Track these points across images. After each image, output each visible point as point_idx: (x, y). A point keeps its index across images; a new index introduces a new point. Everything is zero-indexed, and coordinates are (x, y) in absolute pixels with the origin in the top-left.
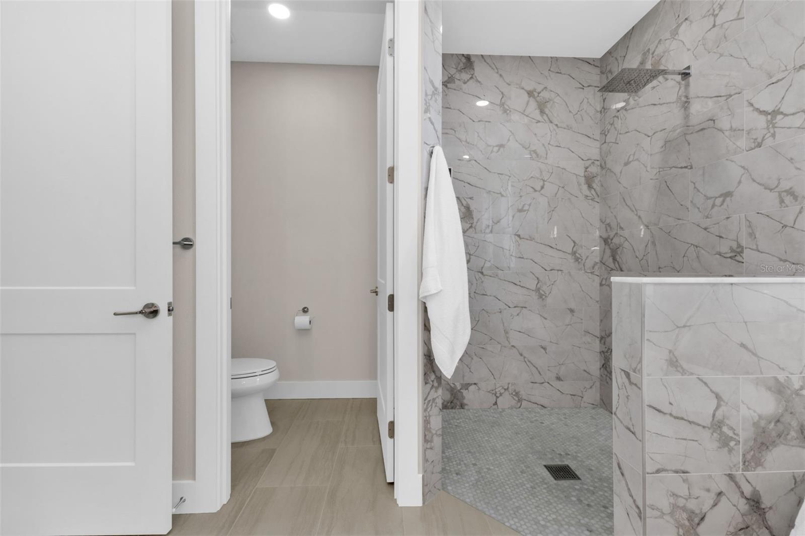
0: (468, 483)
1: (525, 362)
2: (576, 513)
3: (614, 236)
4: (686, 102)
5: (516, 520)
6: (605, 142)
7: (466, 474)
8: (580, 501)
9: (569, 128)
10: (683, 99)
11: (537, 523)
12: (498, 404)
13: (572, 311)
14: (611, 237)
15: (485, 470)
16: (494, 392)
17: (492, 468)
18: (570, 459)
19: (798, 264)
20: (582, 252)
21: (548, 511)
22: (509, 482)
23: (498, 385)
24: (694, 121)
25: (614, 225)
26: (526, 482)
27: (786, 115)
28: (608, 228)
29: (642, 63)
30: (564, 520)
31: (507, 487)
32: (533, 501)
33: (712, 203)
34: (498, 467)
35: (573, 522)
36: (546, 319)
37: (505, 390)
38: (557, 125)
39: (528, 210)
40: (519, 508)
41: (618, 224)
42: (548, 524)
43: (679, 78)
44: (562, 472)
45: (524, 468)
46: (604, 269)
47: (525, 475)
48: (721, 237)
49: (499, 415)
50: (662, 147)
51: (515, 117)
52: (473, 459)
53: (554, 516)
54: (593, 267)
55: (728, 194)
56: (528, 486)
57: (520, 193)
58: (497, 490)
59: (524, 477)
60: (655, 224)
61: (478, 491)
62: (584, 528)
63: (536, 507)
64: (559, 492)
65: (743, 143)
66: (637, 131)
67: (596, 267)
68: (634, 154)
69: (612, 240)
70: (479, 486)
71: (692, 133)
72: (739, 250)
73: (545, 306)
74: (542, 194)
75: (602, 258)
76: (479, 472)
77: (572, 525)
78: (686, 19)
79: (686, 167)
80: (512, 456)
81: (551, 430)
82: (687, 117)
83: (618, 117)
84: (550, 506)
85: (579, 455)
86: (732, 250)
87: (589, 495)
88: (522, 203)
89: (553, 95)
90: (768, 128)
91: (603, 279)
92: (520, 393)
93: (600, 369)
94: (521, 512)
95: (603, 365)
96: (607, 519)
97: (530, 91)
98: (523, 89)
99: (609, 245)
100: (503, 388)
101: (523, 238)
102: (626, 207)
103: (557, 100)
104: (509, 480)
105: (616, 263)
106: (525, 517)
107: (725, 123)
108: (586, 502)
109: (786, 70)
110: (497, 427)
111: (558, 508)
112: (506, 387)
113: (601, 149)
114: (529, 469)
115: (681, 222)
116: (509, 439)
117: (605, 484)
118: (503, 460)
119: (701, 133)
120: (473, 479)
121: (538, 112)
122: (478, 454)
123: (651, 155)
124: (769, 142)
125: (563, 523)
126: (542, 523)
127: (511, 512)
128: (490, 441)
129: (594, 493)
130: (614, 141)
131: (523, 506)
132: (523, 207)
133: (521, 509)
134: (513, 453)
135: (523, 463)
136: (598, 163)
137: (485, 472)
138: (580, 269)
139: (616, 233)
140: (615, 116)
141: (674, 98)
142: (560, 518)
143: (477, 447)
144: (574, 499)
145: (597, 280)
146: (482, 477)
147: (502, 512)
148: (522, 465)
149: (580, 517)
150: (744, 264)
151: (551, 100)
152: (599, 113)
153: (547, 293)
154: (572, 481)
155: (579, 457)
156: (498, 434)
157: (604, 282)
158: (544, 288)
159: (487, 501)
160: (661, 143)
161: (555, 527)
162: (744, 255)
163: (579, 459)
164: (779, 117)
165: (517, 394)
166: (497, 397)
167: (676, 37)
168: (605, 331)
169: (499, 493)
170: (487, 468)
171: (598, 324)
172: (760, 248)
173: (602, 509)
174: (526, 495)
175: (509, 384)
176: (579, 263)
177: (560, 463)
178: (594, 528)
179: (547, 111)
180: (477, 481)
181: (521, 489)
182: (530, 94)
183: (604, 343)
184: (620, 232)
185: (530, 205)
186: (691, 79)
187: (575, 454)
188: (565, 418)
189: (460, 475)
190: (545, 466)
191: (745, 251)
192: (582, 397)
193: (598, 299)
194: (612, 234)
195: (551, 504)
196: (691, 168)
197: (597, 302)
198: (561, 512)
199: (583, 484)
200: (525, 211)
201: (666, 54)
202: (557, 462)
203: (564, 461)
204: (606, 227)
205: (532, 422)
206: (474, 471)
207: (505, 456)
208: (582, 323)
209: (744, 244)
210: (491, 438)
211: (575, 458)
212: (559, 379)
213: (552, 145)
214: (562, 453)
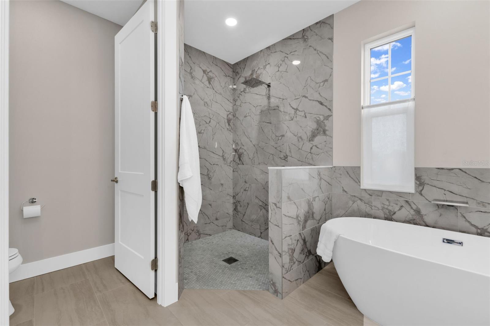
0: (193, 281)
1: (202, 213)
2: (244, 273)
3: (240, 149)
4: (269, 97)
5: (223, 286)
6: (235, 105)
7: (190, 278)
8: (242, 268)
9: (220, 94)
10: (268, 95)
11: (232, 284)
12: (189, 240)
13: (222, 185)
14: (238, 149)
15: (198, 272)
16: (187, 233)
17: (201, 270)
18: (231, 254)
19: (303, 162)
20: (226, 156)
21: (233, 277)
22: (212, 273)
23: (189, 229)
24: (272, 105)
25: (239, 143)
26: (219, 270)
27: (300, 111)
28: (237, 145)
29: (252, 74)
30: (240, 278)
31: (212, 275)
32: (226, 276)
33: (278, 138)
34: (203, 269)
35: (244, 277)
36: (211, 190)
37: (192, 231)
38: (216, 91)
39: (203, 133)
40: (222, 281)
41: (241, 143)
42: (236, 282)
43: (266, 86)
44: (231, 260)
45: (215, 265)
46: (234, 164)
47: (216, 267)
48: (281, 152)
49: (191, 245)
50: (260, 113)
51: (197, 82)
52: (189, 270)
53: (236, 278)
54: (230, 163)
55: (283, 136)
56: (220, 271)
57: (199, 123)
58: (208, 278)
59: (217, 268)
60: (257, 145)
61: (201, 283)
62: (249, 277)
63: (228, 278)
64: (233, 269)
65: (287, 118)
66: (250, 103)
67: (232, 163)
68: (249, 113)
69: (239, 150)
70: (200, 280)
71: (271, 110)
72: (286, 157)
73: (211, 183)
74: (209, 125)
75: (234, 159)
76: (196, 274)
77: (244, 278)
78: (269, 64)
79: (269, 123)
80: (207, 262)
81: (218, 244)
82: (269, 103)
83: (241, 95)
84: (233, 275)
85: (234, 251)
86: (284, 157)
87: (244, 265)
88: (201, 129)
89: (214, 76)
90: (295, 114)
91: (234, 169)
92: (200, 231)
93: (233, 211)
94: (223, 282)
95: (234, 209)
96: (254, 271)
97: (204, 70)
98: (201, 68)
99: (237, 153)
100: (191, 230)
101: (201, 148)
102: (245, 136)
103: (216, 78)
104: (211, 272)
105: (241, 161)
106: (226, 283)
107: (282, 109)
108: (245, 268)
109: (300, 96)
110: (192, 251)
111: (236, 275)
112: (193, 229)
113: (233, 107)
114: (217, 264)
115: (267, 145)
116: (202, 254)
117: (248, 259)
118: (204, 265)
119: (274, 110)
120: (194, 278)
121: (207, 82)
122: (190, 267)
123: (256, 115)
124: (295, 119)
125: (241, 279)
126: (234, 283)
127: (220, 284)
128: (193, 259)
129: (246, 264)
130: (239, 105)
131: (223, 280)
132: (201, 131)
133: (223, 281)
134: (207, 260)
135: (213, 263)
136: (232, 114)
137: (198, 273)
138: (225, 164)
139: (241, 148)
140: (240, 94)
141: (264, 94)
142: (239, 278)
143: (188, 263)
144: (240, 269)
145: (232, 169)
146: (199, 276)
147: (216, 286)
148: (213, 264)
149: (245, 274)
150: (288, 162)
151: (213, 78)
152: (232, 90)
153: (212, 176)
154: (236, 262)
155: (234, 252)
156: (195, 254)
157: (235, 170)
158: (211, 174)
159: (206, 285)
160: (259, 111)
161: (239, 282)
162: (288, 158)
163: (234, 253)
164: (298, 111)
165: (198, 231)
166: (188, 236)
167: (265, 69)
168: (235, 193)
169: (210, 279)
170: (199, 271)
171: (232, 190)
172: (293, 156)
173: (251, 268)
174: (222, 275)
175: (194, 227)
176: (225, 161)
177: (228, 257)
178: (252, 276)
179: (211, 83)
180: (197, 278)
181: (218, 273)
182: (204, 71)
183: (235, 199)
184: (242, 147)
185: (204, 130)
186: (271, 88)
187: (232, 251)
188: (221, 238)
189: (187, 279)
190: (223, 260)
191: (288, 157)
192: (226, 226)
193: (232, 178)
194: (239, 148)
195: (233, 274)
196: (271, 123)
197: (232, 179)
198: (238, 276)
199: (240, 262)
200: (202, 133)
201: (262, 74)
202: (227, 257)
203: (229, 256)
204: (236, 144)
205: (208, 244)
206: (193, 275)
207: (203, 263)
208: (226, 190)
209: (288, 155)
210: (193, 257)
211: (233, 253)
212: (217, 219)
213: (214, 101)
214: (227, 253)
